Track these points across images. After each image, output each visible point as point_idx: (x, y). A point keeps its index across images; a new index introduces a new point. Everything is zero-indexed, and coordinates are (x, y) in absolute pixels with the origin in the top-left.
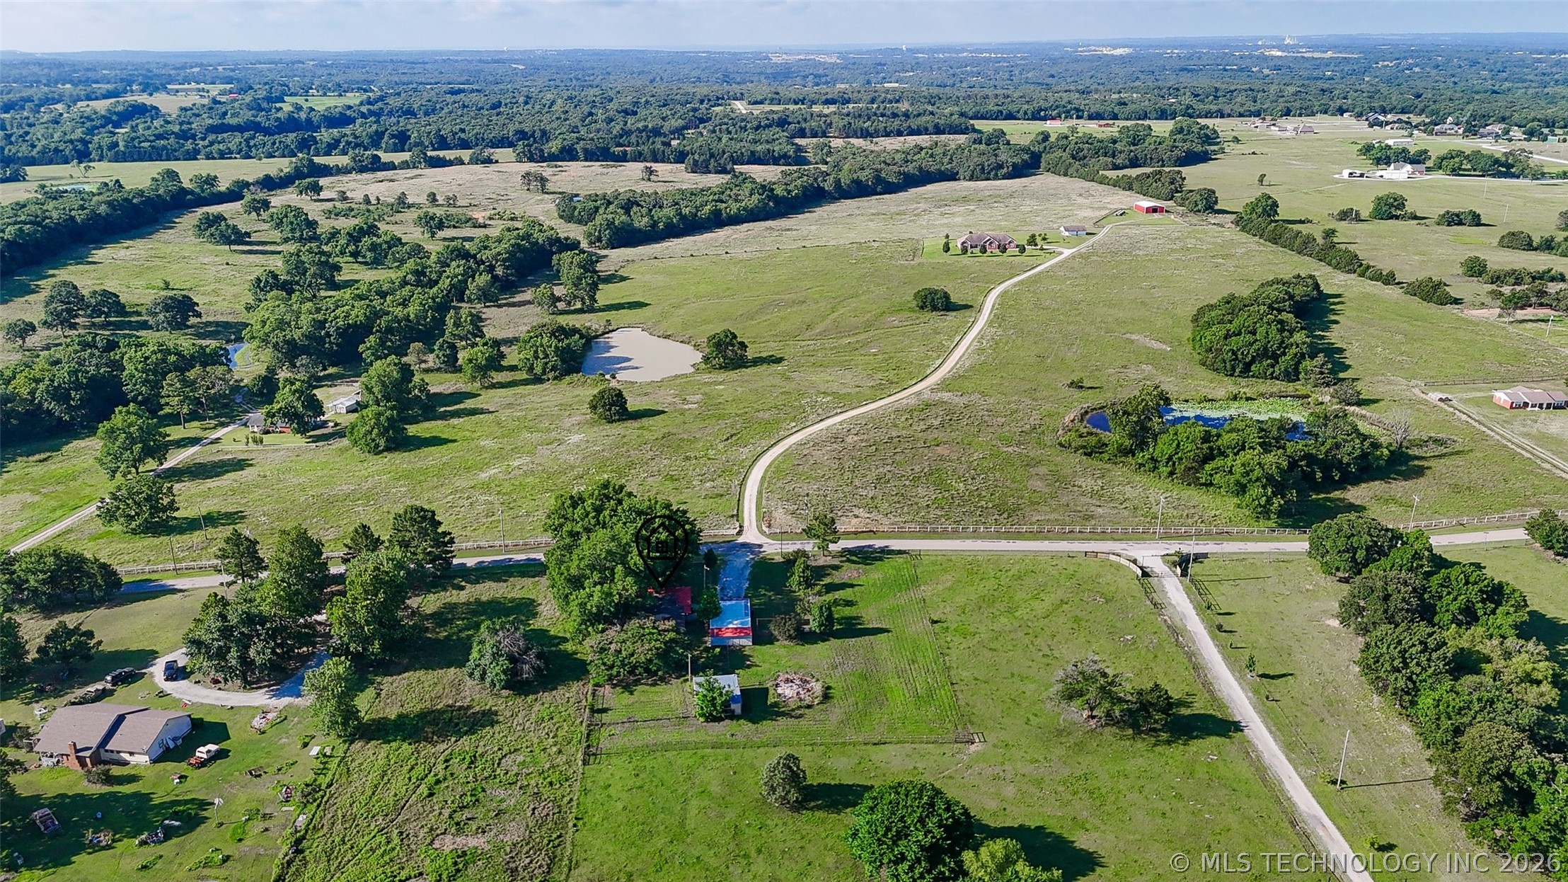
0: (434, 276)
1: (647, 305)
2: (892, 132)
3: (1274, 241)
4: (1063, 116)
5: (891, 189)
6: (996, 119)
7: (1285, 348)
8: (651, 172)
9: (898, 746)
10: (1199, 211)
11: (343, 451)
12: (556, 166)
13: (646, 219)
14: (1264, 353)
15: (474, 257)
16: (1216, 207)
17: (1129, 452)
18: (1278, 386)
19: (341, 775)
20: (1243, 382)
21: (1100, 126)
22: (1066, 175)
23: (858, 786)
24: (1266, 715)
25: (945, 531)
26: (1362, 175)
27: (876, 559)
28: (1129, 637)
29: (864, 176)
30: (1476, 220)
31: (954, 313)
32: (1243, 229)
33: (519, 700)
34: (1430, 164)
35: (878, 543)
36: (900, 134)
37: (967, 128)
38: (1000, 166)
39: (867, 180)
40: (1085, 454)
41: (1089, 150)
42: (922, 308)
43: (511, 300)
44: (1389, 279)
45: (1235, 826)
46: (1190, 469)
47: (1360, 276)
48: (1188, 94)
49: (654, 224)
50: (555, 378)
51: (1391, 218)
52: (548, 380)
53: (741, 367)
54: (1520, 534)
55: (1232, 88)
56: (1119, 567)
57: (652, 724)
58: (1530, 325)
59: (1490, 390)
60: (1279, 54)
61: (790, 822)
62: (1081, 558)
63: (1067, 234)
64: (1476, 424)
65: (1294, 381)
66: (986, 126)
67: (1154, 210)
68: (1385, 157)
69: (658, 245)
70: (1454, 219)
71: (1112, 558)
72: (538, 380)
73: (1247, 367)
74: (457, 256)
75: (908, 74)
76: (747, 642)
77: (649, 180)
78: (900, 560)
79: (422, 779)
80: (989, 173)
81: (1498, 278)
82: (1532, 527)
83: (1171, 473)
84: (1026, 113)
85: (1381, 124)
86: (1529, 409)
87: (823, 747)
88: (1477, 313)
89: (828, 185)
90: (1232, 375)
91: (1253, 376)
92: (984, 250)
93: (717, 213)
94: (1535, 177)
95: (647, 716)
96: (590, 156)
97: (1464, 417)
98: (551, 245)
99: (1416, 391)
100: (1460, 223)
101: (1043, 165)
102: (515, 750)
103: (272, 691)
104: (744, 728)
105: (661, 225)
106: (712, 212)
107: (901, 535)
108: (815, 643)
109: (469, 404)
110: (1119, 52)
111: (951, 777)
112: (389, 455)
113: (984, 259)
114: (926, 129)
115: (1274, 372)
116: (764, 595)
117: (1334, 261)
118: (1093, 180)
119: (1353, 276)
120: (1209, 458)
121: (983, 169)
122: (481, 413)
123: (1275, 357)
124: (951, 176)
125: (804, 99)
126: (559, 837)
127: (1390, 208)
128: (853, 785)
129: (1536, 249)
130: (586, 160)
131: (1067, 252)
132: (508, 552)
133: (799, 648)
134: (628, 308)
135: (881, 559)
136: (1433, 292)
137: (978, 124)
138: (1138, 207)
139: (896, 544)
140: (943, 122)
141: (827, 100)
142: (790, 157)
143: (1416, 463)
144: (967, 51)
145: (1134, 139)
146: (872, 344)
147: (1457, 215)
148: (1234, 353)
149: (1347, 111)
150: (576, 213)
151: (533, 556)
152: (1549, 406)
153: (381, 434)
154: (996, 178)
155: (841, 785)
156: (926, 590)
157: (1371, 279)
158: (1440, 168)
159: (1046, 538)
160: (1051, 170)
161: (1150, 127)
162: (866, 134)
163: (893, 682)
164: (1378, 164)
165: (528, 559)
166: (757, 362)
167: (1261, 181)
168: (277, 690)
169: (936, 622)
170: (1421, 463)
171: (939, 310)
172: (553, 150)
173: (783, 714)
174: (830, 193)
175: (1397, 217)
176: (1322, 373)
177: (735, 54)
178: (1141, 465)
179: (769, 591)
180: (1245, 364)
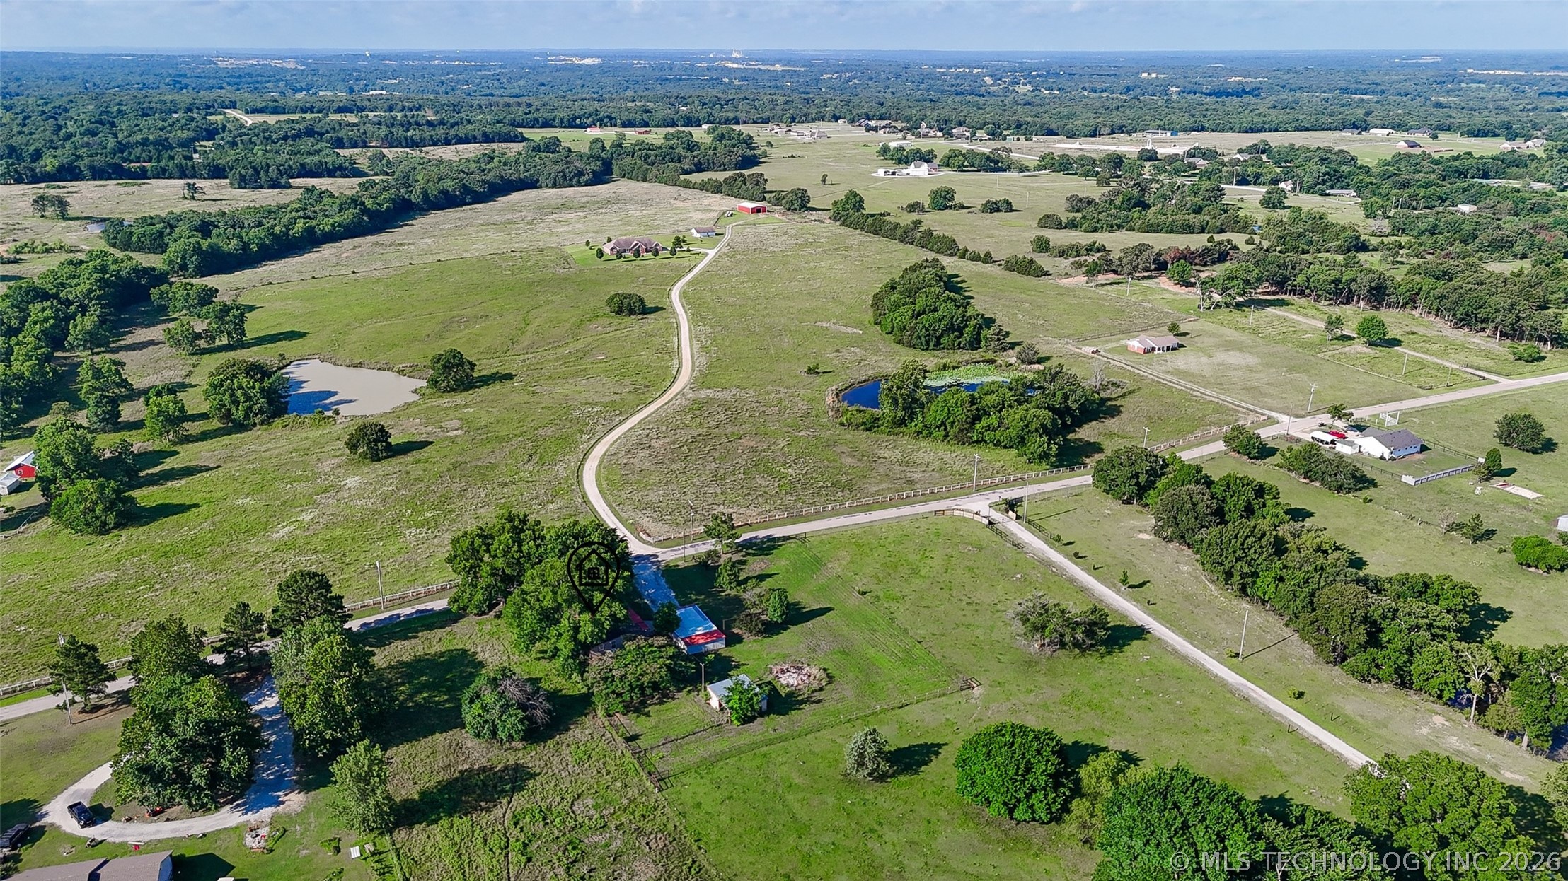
0: (15, 324)
1: (304, 334)
2: (439, 140)
3: (876, 233)
4: (598, 124)
5: (479, 198)
6: (533, 127)
7: (967, 321)
8: (194, 189)
9: (919, 705)
10: (796, 209)
11: (50, 536)
12: (59, 187)
13: (234, 242)
14: (951, 328)
15: (56, 296)
16: (809, 205)
17: (902, 422)
18: (967, 355)
19: (410, 868)
20: (939, 353)
21: (640, 133)
22: (644, 180)
23: (914, 746)
24: (1156, 616)
25: (808, 513)
26: (893, 174)
27: (770, 548)
28: (1019, 576)
29: (449, 185)
30: (1009, 207)
31: (652, 316)
32: (843, 224)
33: (540, 748)
34: (936, 161)
35: (761, 534)
36: (448, 143)
37: (516, 136)
38: (581, 173)
39: (454, 191)
40: (867, 430)
41: (656, 156)
42: (617, 313)
43: (122, 342)
44: (987, 259)
45: (1200, 705)
46: (962, 431)
47: (960, 257)
48: (697, 102)
49: (245, 247)
50: (262, 423)
51: (946, 208)
52: (255, 425)
53: (471, 388)
54: (1220, 446)
55: (731, 97)
56: (966, 520)
57: (692, 738)
58: (1109, 288)
59: (1119, 340)
60: (735, 66)
61: (885, 792)
62: (932, 518)
63: (699, 235)
64: (1132, 369)
65: (977, 349)
66: (536, 134)
67: (758, 210)
68: (903, 158)
69: (260, 269)
70: (993, 207)
71: (956, 513)
72: (240, 427)
73: (938, 343)
74: (35, 297)
75: (390, 81)
76: (719, 645)
77: (193, 198)
78: (792, 545)
79: (506, 847)
80: (571, 180)
81: (1064, 252)
82: (1228, 440)
83: (946, 436)
84: (562, 121)
85: (876, 129)
86: (1156, 352)
87: (860, 721)
88: (1065, 282)
89: (415, 197)
90: (927, 349)
91: (943, 348)
92: (637, 254)
93: (310, 231)
94: (1021, 171)
95: (684, 732)
96: (98, 174)
97: (1118, 364)
98: (139, 278)
99: (1070, 347)
100: (998, 210)
101: (616, 170)
102: (579, 796)
103: (238, 806)
104: (778, 722)
105: (254, 247)
106: (305, 230)
107: (773, 523)
108: (779, 633)
109: (169, 464)
110: (588, 61)
111: (980, 720)
112: (125, 534)
113: (638, 262)
114: (475, 138)
115: (960, 343)
116: (696, 600)
117: (935, 247)
118: (675, 185)
119: (955, 258)
120: (977, 418)
121: (564, 175)
122: (202, 471)
123: (960, 330)
124: (532, 184)
125: (313, 107)
126: (694, 862)
127: (944, 200)
128: (910, 747)
129: (1065, 228)
130: (94, 179)
131: (712, 253)
132: (387, 608)
133: (768, 640)
134: (285, 339)
135: (775, 548)
136: (1026, 268)
137: (527, 132)
138: (742, 208)
139: (777, 532)
140: (490, 130)
141: (339, 108)
142: (346, 169)
143: (1110, 403)
144: (437, 59)
145: (689, 145)
146: (594, 352)
147: (995, 203)
148: (927, 330)
149: (839, 118)
150: (134, 239)
151: (422, 607)
152: (1168, 348)
153: (107, 510)
154: (579, 184)
155: (900, 750)
156: (835, 567)
157: (972, 260)
158: (948, 165)
159: (892, 506)
160: (629, 174)
161: (691, 133)
162: (412, 143)
163: (872, 652)
164: (900, 163)
165: (418, 611)
166: (486, 380)
167: (824, 181)
168: (244, 803)
169: (865, 593)
170: (1114, 403)
171: (635, 314)
172: (48, 169)
173: (803, 702)
174: (417, 205)
175: (950, 207)
176: (999, 339)
177: (168, 57)
178: (919, 433)
179: (700, 595)
180: (937, 338)
